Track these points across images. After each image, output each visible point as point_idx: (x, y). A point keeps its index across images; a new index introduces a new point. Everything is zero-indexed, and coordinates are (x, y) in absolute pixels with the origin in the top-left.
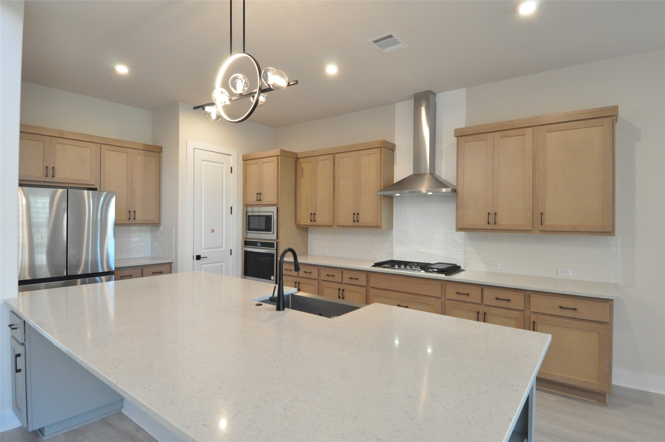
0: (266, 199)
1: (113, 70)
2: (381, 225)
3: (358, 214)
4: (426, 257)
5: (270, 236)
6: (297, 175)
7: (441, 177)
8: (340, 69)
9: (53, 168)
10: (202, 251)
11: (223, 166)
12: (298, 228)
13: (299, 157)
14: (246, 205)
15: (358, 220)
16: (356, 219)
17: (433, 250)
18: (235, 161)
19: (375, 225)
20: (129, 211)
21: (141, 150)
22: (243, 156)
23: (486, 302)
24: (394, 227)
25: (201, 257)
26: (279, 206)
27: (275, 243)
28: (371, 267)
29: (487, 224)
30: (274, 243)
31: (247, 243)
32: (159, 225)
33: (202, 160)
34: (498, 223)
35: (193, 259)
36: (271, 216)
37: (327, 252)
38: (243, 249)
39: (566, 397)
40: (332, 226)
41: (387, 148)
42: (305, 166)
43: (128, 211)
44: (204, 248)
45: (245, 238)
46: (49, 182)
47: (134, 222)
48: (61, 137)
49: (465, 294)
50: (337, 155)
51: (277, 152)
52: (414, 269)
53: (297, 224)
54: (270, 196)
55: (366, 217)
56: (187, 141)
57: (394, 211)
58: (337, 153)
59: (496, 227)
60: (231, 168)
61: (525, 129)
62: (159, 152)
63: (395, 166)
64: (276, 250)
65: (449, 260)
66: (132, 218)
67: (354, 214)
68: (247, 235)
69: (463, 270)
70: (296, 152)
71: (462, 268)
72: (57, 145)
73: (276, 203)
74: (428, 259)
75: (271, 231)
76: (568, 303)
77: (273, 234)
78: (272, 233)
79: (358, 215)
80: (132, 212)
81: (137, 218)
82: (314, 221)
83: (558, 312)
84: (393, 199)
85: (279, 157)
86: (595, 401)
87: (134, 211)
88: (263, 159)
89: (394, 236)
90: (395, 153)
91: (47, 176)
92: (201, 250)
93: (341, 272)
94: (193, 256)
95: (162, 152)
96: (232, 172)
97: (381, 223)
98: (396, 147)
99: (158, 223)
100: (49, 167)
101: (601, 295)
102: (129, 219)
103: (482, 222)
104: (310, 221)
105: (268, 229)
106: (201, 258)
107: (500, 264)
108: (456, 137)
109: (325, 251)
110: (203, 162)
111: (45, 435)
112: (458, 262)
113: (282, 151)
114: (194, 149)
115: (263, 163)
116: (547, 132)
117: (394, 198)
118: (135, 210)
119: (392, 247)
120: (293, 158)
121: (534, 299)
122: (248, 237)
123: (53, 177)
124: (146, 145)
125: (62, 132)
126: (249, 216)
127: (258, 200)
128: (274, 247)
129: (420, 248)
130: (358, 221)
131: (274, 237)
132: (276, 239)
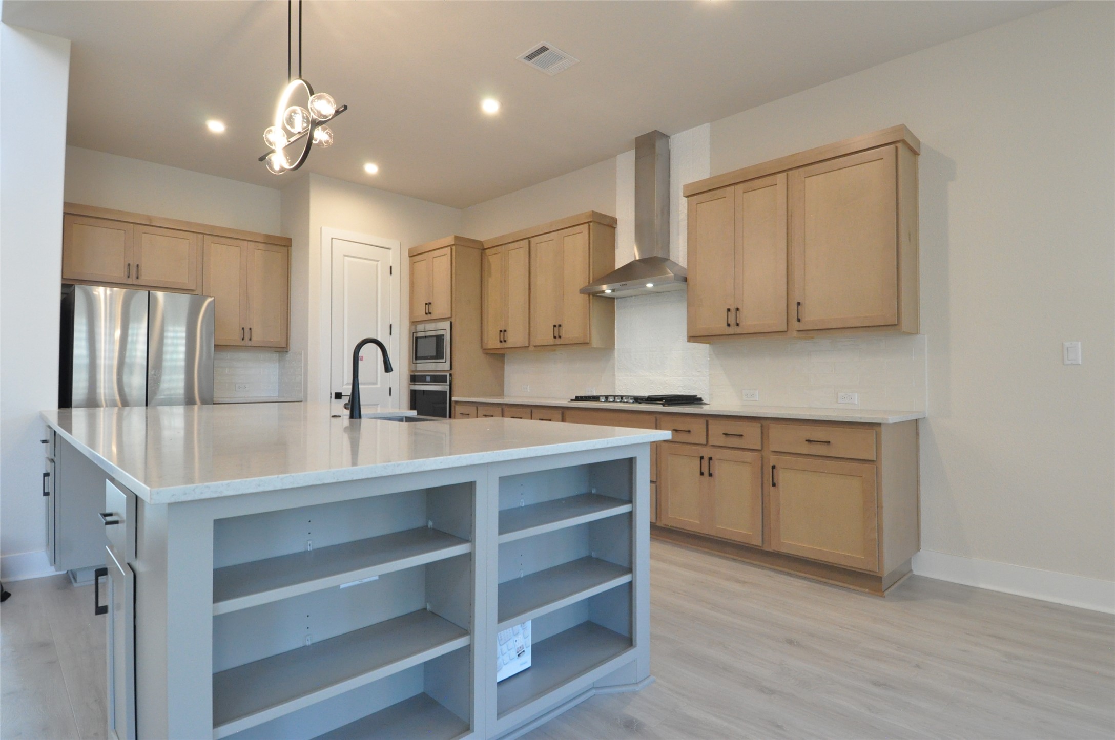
0: (438, 312)
1: (203, 129)
2: (590, 340)
3: (559, 326)
4: (659, 388)
5: (442, 366)
6: (483, 274)
7: (677, 262)
8: (502, 105)
9: (138, 266)
10: (345, 386)
11: (377, 265)
12: (487, 354)
13: (485, 247)
14: (413, 322)
15: (560, 335)
16: (557, 335)
18: (395, 257)
19: (582, 341)
20: (243, 329)
21: (261, 243)
22: (410, 250)
23: (712, 441)
24: (616, 345)
25: (343, 394)
26: (453, 320)
27: (448, 375)
28: (569, 402)
29: (727, 327)
30: (446, 376)
31: (414, 379)
32: (287, 349)
33: (345, 255)
34: (741, 324)
35: (331, 397)
36: (443, 335)
37: (529, 391)
38: (409, 387)
39: (825, 583)
40: (528, 347)
41: (599, 223)
42: (494, 260)
43: (241, 329)
44: (348, 383)
45: (413, 371)
46: (131, 284)
47: (250, 344)
48: (149, 224)
49: (686, 431)
50: (532, 239)
51: (450, 240)
52: (626, 401)
53: (484, 347)
54: (441, 307)
55: (571, 331)
56: (321, 228)
57: (616, 321)
58: (533, 237)
59: (738, 330)
60: (391, 267)
61: (776, 176)
62: (288, 246)
63: (617, 252)
64: (449, 386)
65: (689, 391)
66: (247, 337)
67: (554, 326)
68: (416, 367)
69: (706, 404)
70: (481, 240)
71: (705, 401)
72: (144, 235)
73: (449, 316)
75: (443, 358)
76: (820, 434)
77: (446, 362)
78: (444, 360)
79: (560, 328)
80: (247, 330)
81: (254, 338)
82: (505, 341)
83: (805, 449)
84: (614, 302)
85: (454, 248)
86: (867, 590)
87: (250, 329)
88: (433, 252)
89: (616, 359)
90: (616, 232)
91: (129, 277)
92: (343, 385)
93: (530, 412)
94: (331, 394)
95: (291, 246)
96: (391, 273)
97: (590, 337)
98: (618, 222)
99: (286, 346)
100: (131, 264)
101: (861, 418)
102: (243, 339)
103: (719, 325)
104: (499, 341)
105: (439, 355)
106: (343, 397)
107: (757, 391)
108: (687, 197)
110: (346, 258)
111: (78, 581)
112: (702, 393)
113: (456, 238)
114: (332, 239)
115: (434, 258)
116: (805, 178)
117: (616, 300)
118: (251, 327)
119: (614, 375)
120: (478, 249)
121: (775, 432)
122: (418, 369)
123: (137, 278)
124: (268, 236)
125: (149, 218)
126: (417, 338)
127: (426, 314)
128: (446, 382)
130: (560, 337)
131: (447, 366)
132: (449, 369)
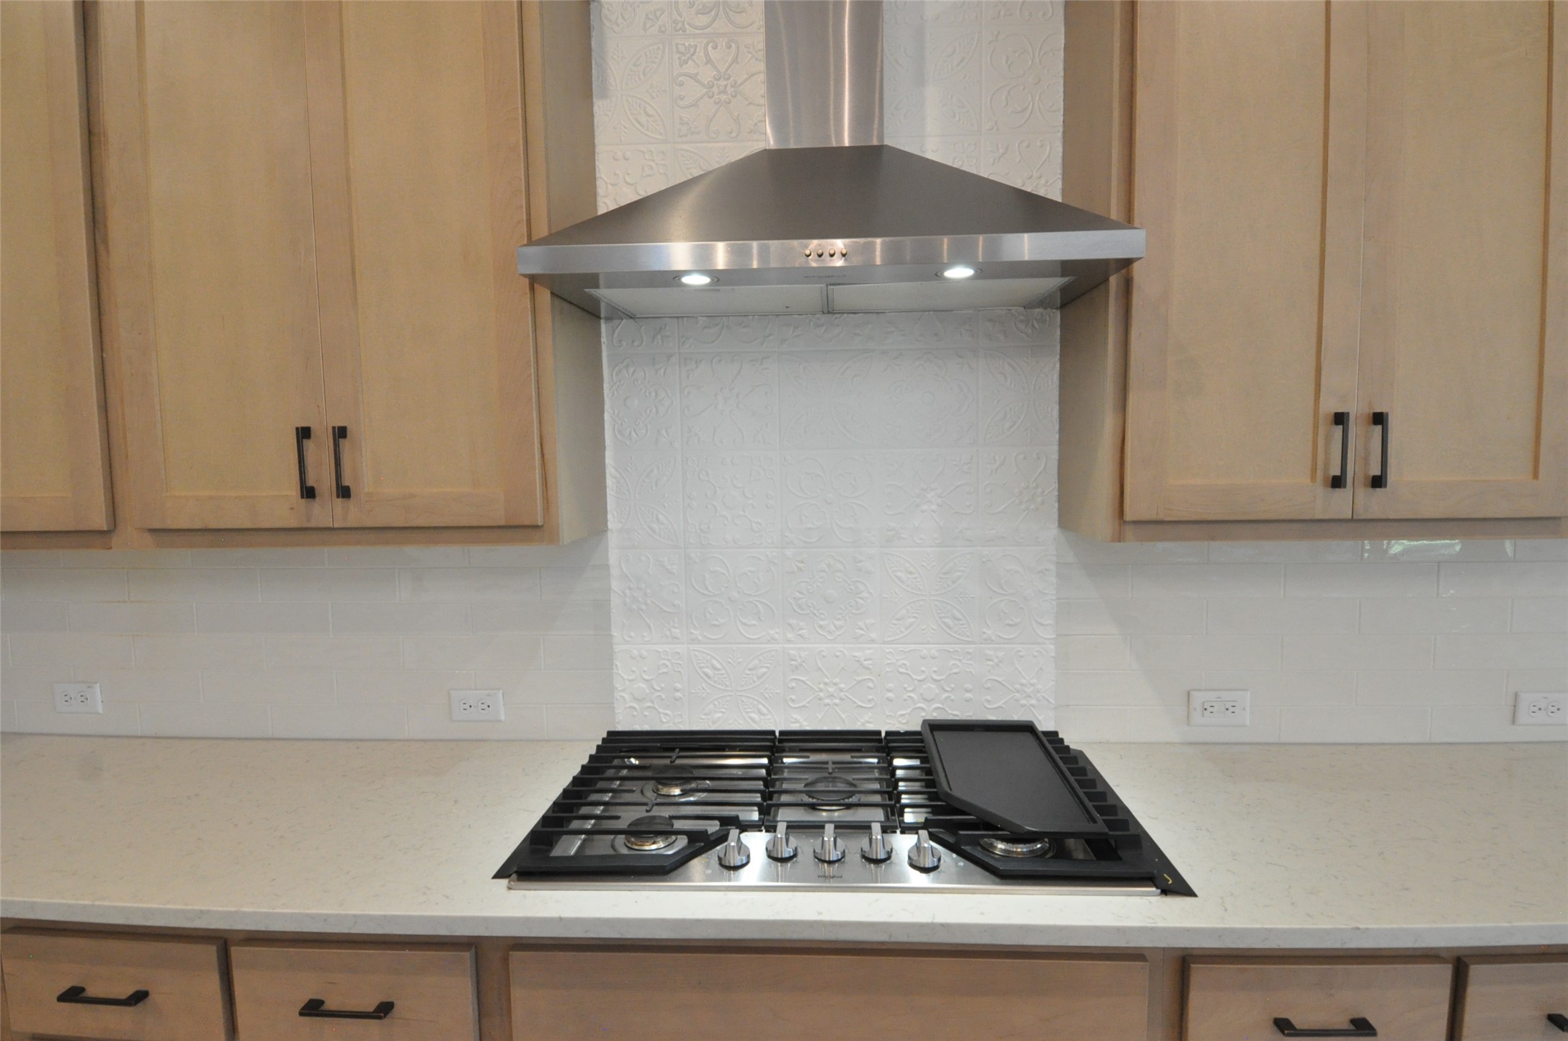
2: (548, 510)
3: (341, 433)
4: (832, 689)
15: (346, 481)
16: (322, 477)
17: (873, 641)
19: (498, 516)
24: (609, 516)
29: (1322, 489)
37: (100, 711)
40: (108, 533)
57: (607, 416)
63: (599, 108)
67: (304, 434)
74: (841, 699)
79: (345, 444)
84: (600, 331)
89: (614, 572)
90: (593, 13)
93: (215, 967)
97: (545, 500)
109: (84, 699)
112: (1024, 701)
117: (602, 325)
129: (790, 636)
130: (344, 492)
